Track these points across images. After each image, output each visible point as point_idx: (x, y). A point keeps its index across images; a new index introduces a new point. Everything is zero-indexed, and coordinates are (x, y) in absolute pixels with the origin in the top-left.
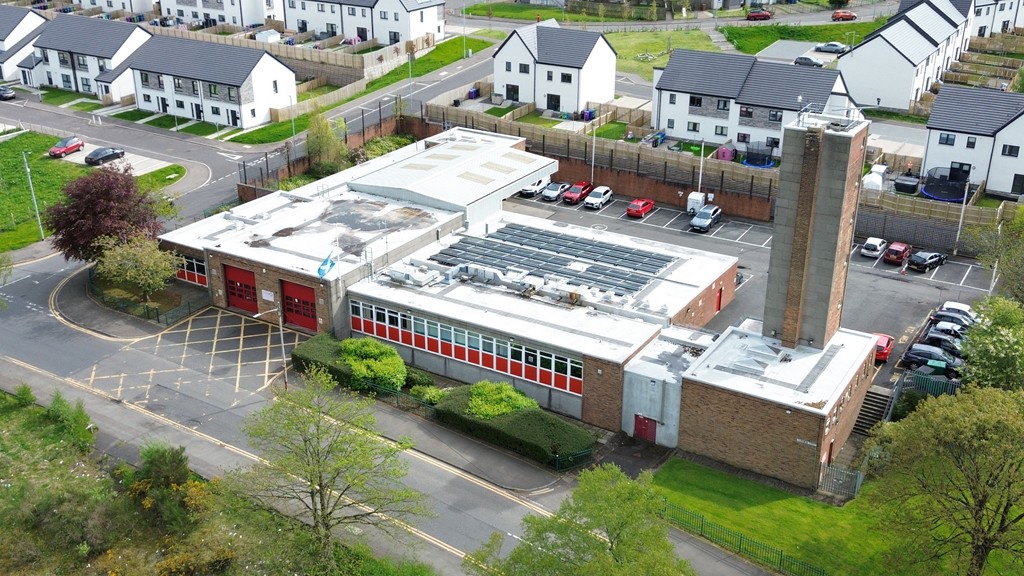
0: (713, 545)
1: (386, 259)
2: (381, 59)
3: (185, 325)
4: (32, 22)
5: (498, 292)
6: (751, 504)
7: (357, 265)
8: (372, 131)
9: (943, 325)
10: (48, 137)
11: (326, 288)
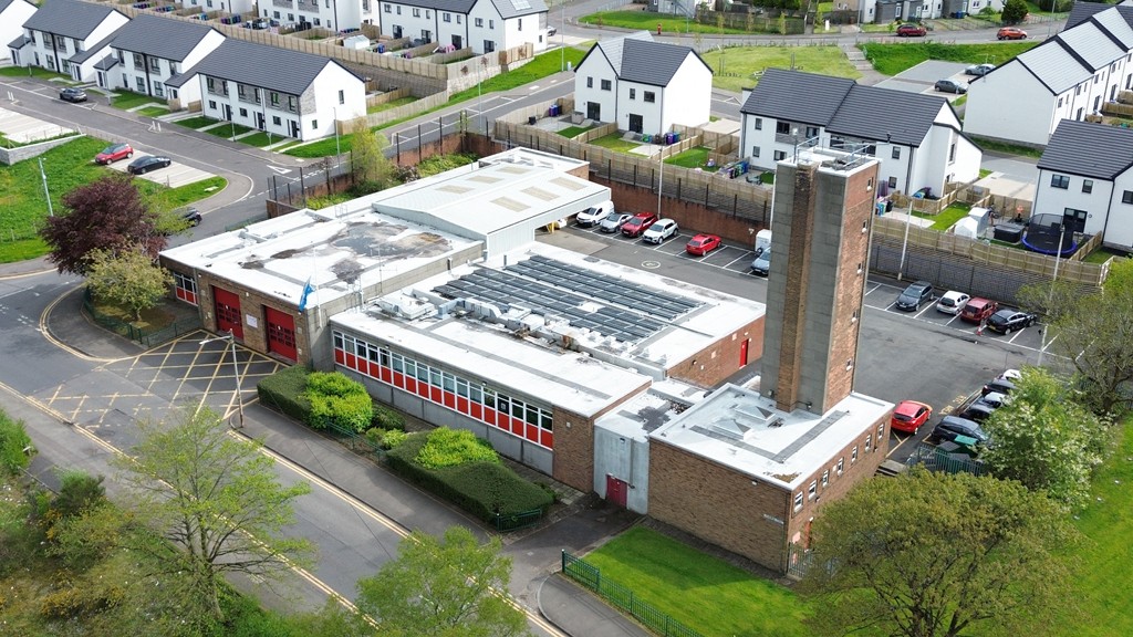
0: (640, 625)
1: (379, 289)
2: (465, 70)
3: (168, 347)
4: (114, 22)
5: (491, 330)
6: (701, 583)
7: (344, 293)
8: (431, 148)
9: (995, 396)
10: (101, 141)
11: (303, 316)
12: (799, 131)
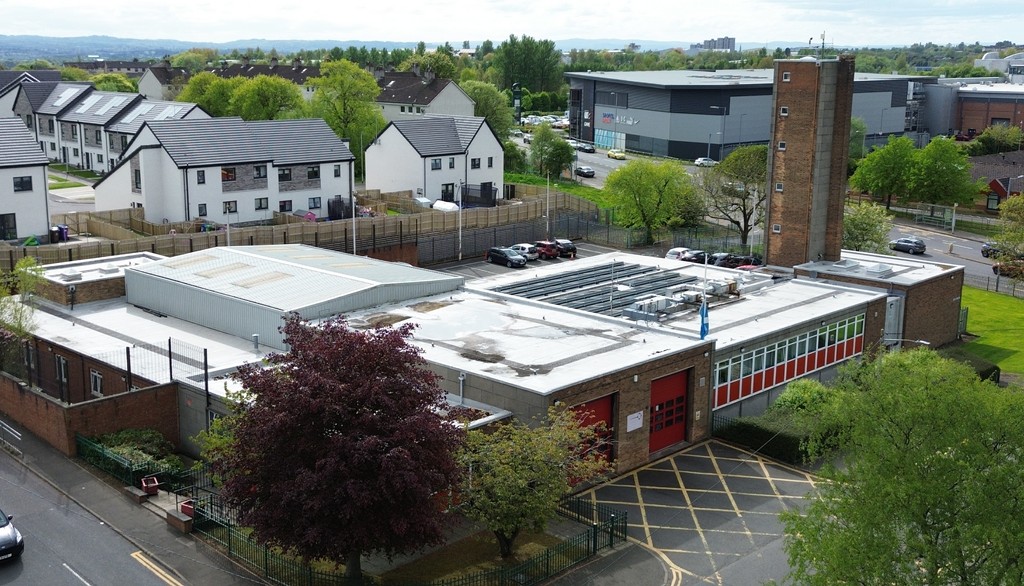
11: (710, 355)
12: (247, 173)
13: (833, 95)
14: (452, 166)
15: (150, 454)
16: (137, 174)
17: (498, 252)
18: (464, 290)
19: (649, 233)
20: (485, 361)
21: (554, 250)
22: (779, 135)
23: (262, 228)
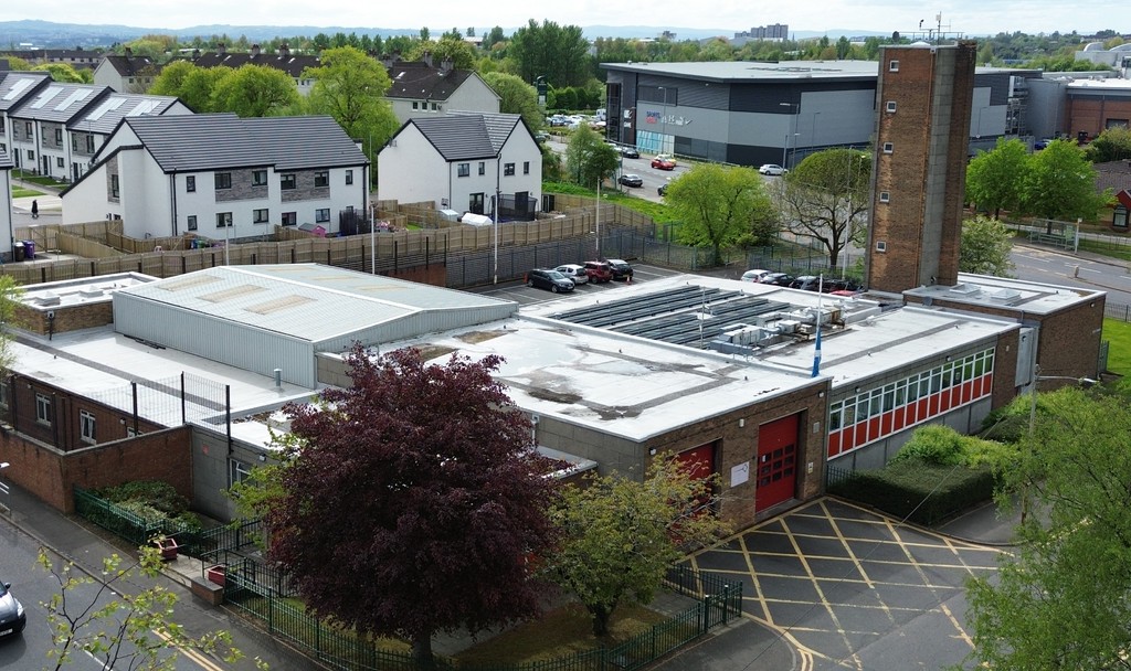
11: (825, 395)
12: (244, 180)
13: (950, 88)
14: (482, 172)
15: (163, 510)
16: (114, 179)
17: (541, 274)
18: (519, 318)
19: (718, 253)
20: (559, 401)
21: (607, 273)
22: (885, 136)
23: (264, 244)
